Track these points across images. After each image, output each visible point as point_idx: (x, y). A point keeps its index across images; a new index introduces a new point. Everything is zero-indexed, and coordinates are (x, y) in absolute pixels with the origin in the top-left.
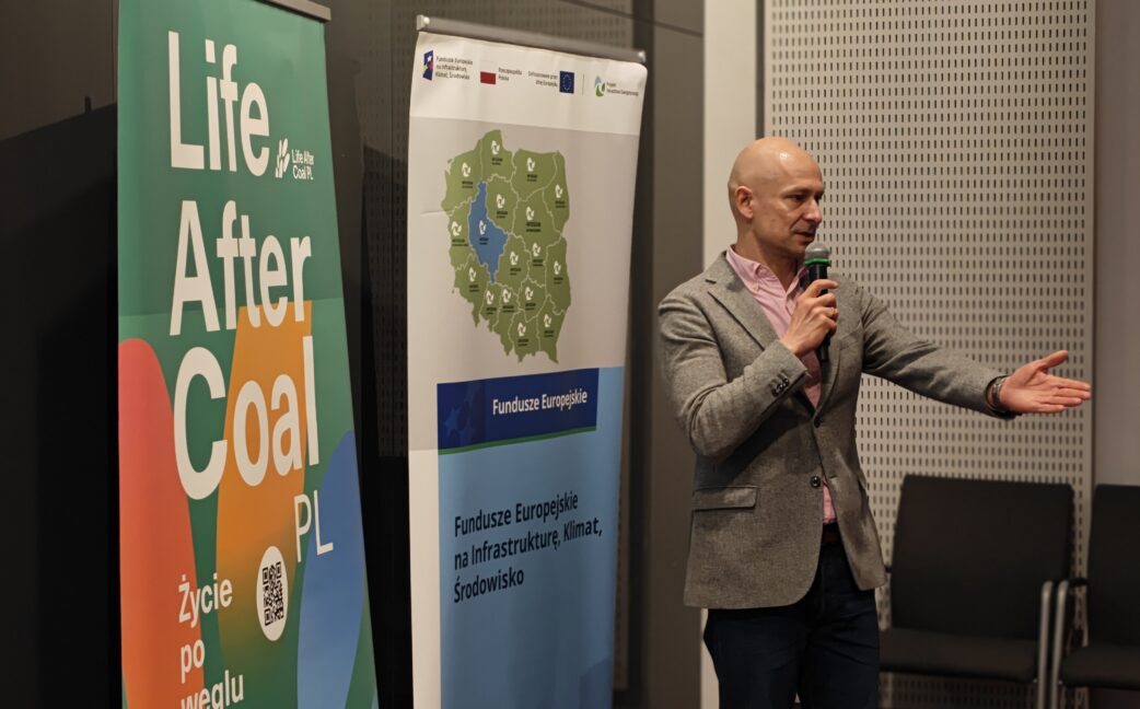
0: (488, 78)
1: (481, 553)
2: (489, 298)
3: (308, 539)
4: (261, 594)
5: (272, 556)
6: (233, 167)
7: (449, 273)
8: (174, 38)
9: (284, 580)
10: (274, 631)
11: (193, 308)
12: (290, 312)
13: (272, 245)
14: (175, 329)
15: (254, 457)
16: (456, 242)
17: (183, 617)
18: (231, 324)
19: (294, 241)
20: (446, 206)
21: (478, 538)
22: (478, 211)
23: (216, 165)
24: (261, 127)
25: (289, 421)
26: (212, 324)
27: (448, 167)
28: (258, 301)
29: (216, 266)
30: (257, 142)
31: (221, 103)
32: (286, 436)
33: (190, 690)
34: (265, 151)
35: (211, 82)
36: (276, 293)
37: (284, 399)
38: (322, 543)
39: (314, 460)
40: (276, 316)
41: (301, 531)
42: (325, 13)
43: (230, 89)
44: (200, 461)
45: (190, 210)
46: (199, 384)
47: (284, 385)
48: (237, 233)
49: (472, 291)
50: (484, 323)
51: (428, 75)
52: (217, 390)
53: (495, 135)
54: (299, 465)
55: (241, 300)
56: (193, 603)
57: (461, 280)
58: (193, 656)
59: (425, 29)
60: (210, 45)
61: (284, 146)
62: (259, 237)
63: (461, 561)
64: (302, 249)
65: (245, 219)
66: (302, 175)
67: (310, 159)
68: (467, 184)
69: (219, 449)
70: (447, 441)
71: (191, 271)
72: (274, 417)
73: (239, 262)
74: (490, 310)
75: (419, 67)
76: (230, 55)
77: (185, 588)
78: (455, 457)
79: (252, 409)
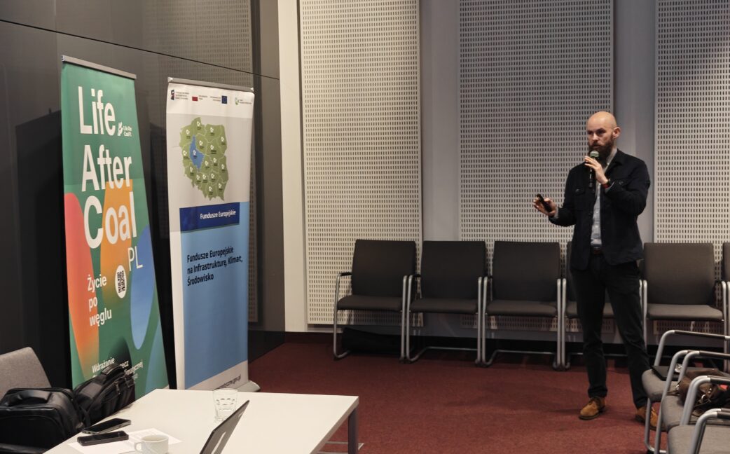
0: (195, 99)
1: (198, 268)
2: (198, 178)
3: (134, 263)
4: (117, 282)
5: (120, 269)
6: (102, 133)
7: (183, 169)
8: (80, 89)
9: (125, 277)
10: (122, 295)
11: (90, 182)
12: (125, 184)
13: (117, 160)
14: (84, 189)
15: (113, 233)
16: (185, 158)
17: (89, 289)
18: (103, 188)
19: (125, 159)
20: (181, 145)
21: (196, 263)
22: (193, 147)
23: (96, 132)
24: (112, 118)
25: (125, 222)
26: (97, 187)
27: (181, 131)
28: (113, 180)
29: (97, 168)
30: (111, 124)
31: (98, 110)
32: (124, 227)
33: (93, 314)
34: (114, 127)
35: (94, 103)
36: (119, 177)
37: (123, 214)
38: (139, 264)
39: (135, 235)
40: (120, 184)
41: (131, 260)
42: (134, 76)
43: (100, 106)
44: (94, 235)
45: (88, 148)
46: (93, 208)
47: (123, 209)
48: (105, 156)
49: (192, 175)
50: (196, 187)
51: (173, 98)
52: (99, 211)
53: (198, 119)
54: (129, 237)
55: (107, 180)
56: (93, 285)
57: (187, 170)
58: (93, 303)
59: (171, 82)
60: (93, 91)
61: (120, 125)
62: (112, 157)
63: (190, 271)
64: (128, 161)
65: (107, 151)
66: (128, 135)
67: (130, 129)
68: (188, 137)
69: (100, 231)
70: (184, 228)
71: (89, 170)
72: (120, 220)
73: (105, 166)
74: (198, 182)
75: (169, 96)
76: (100, 93)
77: (90, 279)
78: (187, 234)
79: (112, 218)
